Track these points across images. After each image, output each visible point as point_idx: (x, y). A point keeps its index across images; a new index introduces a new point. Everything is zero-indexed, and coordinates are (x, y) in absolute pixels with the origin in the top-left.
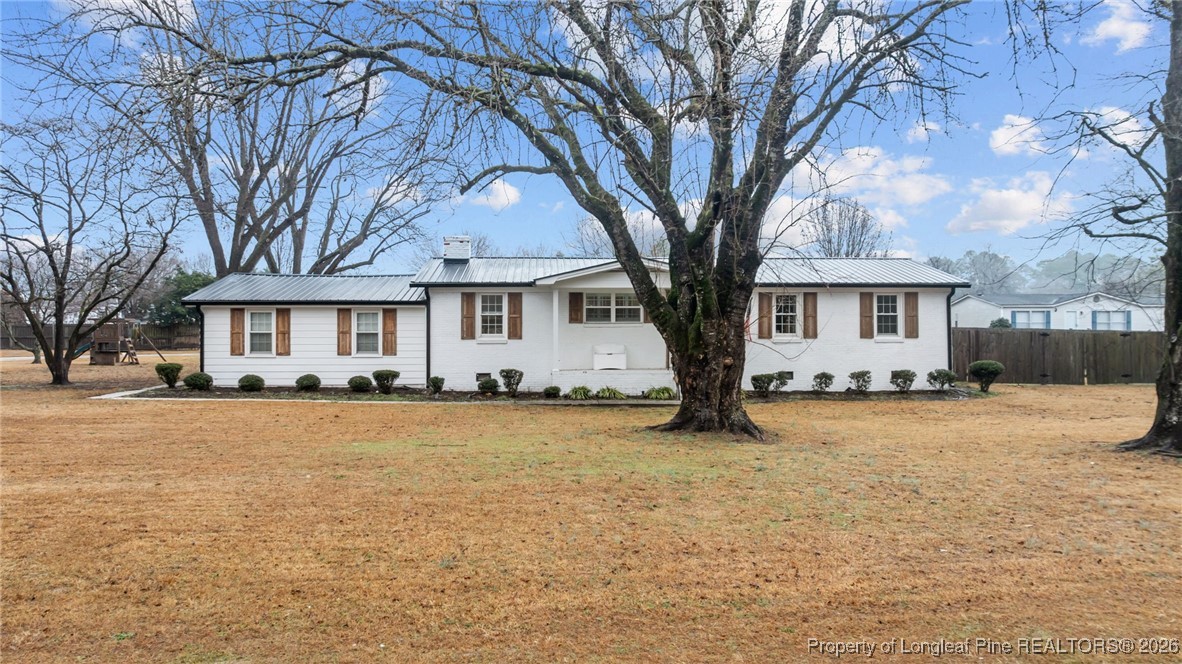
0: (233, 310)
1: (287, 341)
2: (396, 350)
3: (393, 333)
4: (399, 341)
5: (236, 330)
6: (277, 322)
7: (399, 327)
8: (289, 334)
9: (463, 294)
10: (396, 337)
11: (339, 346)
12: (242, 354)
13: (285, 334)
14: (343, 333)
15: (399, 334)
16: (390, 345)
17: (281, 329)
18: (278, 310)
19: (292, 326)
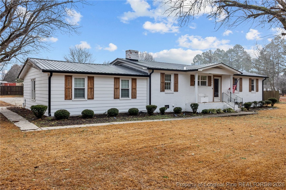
0: (66, 76)
1: (92, 92)
2: (136, 96)
3: (135, 89)
4: (137, 92)
5: (68, 87)
6: (88, 83)
7: (137, 86)
8: (93, 89)
9: (161, 73)
10: (136, 91)
11: (114, 95)
12: (71, 99)
13: (91, 89)
14: (116, 89)
15: (137, 89)
16: (134, 94)
17: (90, 87)
18: (88, 77)
19: (95, 85)
